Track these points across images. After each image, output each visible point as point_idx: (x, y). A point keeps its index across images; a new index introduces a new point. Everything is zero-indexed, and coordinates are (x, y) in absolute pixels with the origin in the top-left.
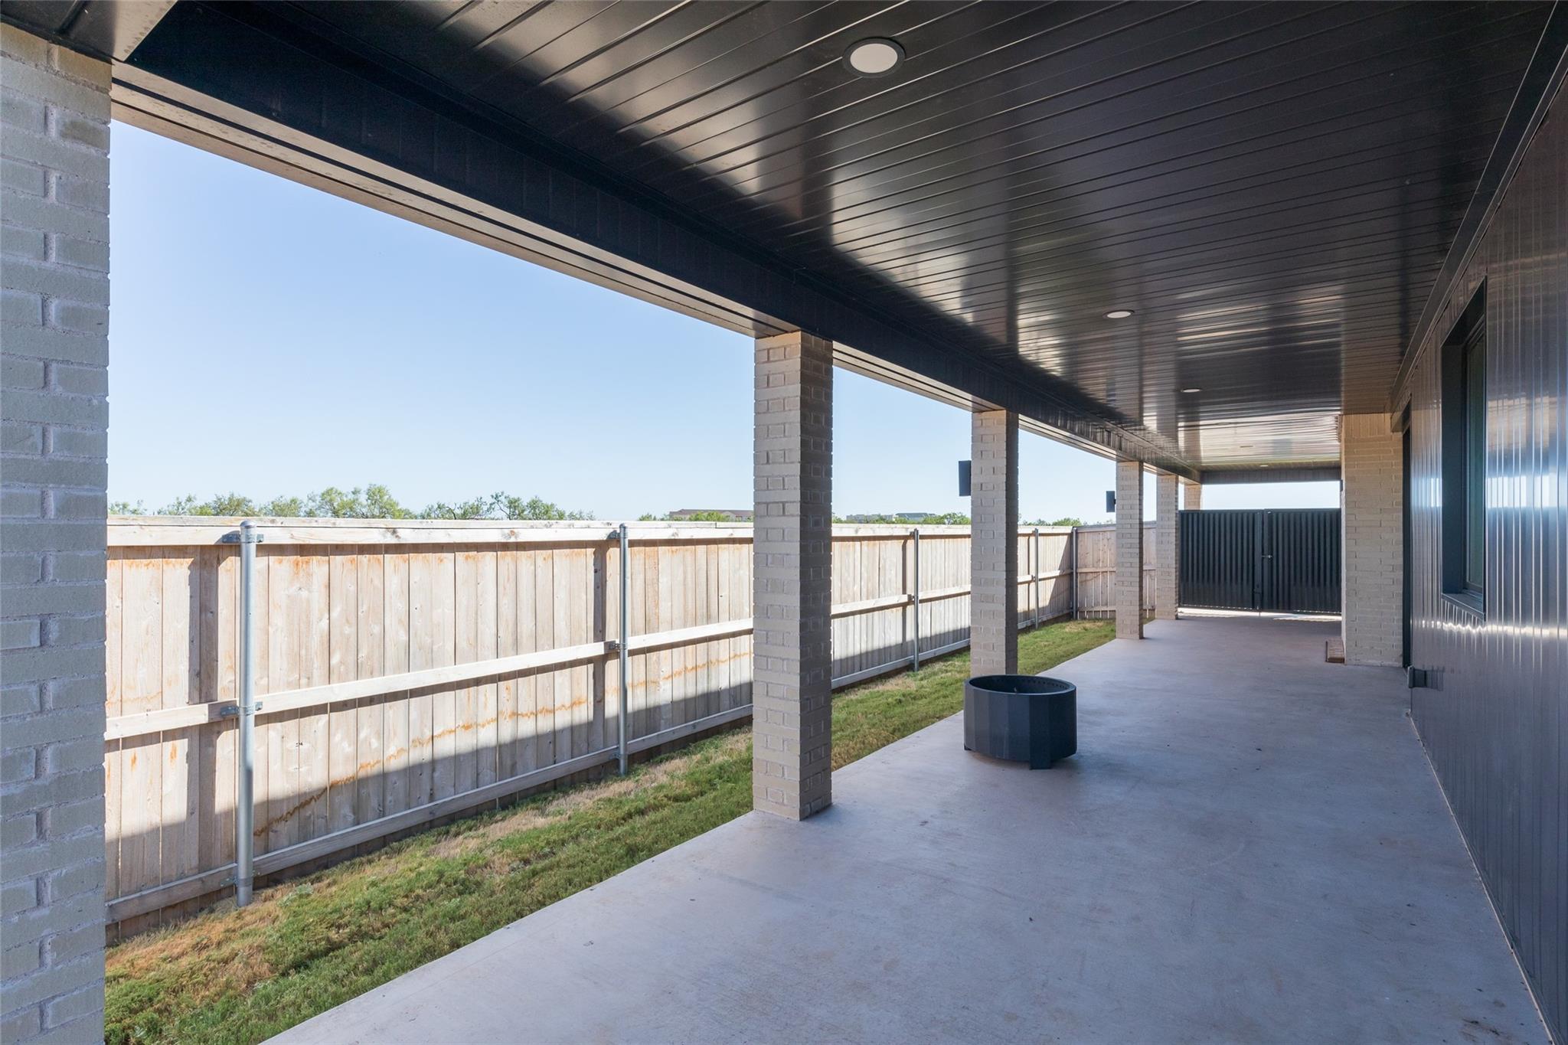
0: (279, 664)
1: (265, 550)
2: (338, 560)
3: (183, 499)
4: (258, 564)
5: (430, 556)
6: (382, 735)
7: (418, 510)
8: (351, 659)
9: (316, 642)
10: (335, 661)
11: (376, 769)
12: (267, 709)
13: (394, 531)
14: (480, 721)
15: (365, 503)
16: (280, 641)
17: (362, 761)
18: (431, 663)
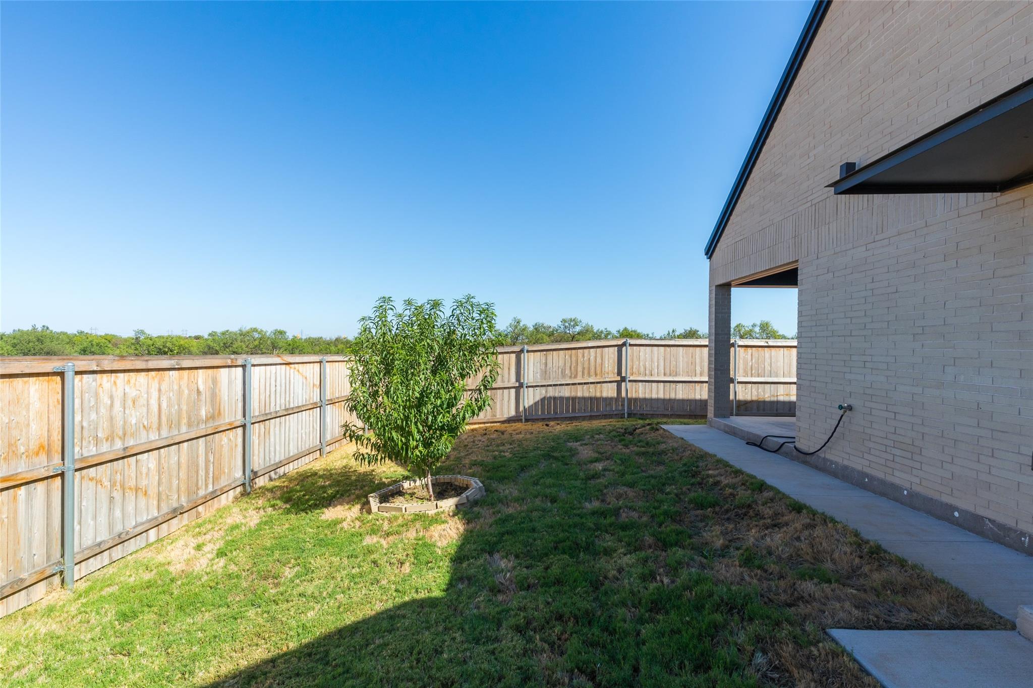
0: (741, 371)
1: (739, 346)
2: (754, 349)
3: (671, 332)
4: (738, 349)
5: (777, 349)
6: (764, 392)
7: (790, 337)
8: (757, 372)
9: (749, 368)
10: (753, 372)
11: (763, 400)
12: (739, 380)
13: (767, 342)
14: (791, 394)
15: (758, 331)
16: (741, 366)
17: (759, 397)
18: (777, 376)
